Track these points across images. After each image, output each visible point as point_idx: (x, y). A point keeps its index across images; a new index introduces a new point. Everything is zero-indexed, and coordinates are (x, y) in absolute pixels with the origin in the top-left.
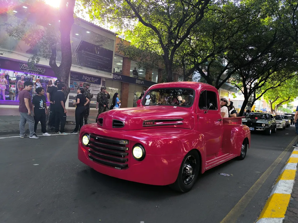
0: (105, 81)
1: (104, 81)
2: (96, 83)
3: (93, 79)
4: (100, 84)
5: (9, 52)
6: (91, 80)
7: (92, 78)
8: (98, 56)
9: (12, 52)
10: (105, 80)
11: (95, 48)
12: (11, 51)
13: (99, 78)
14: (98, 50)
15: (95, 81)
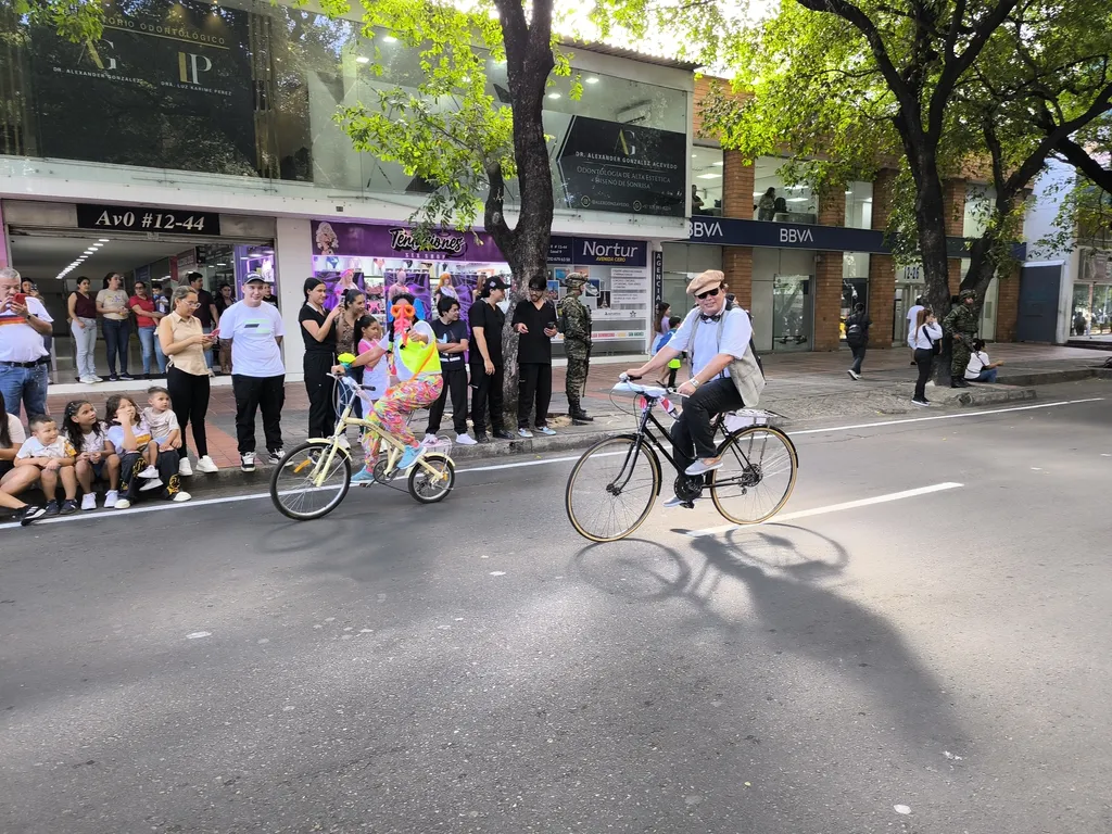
0: (661, 253)
1: (657, 253)
2: (629, 263)
3: (619, 251)
4: (643, 264)
5: (357, 198)
8: (632, 161)
9: (367, 198)
10: (660, 249)
11: (621, 133)
12: (366, 194)
13: (641, 244)
14: (631, 141)
15: (628, 255)
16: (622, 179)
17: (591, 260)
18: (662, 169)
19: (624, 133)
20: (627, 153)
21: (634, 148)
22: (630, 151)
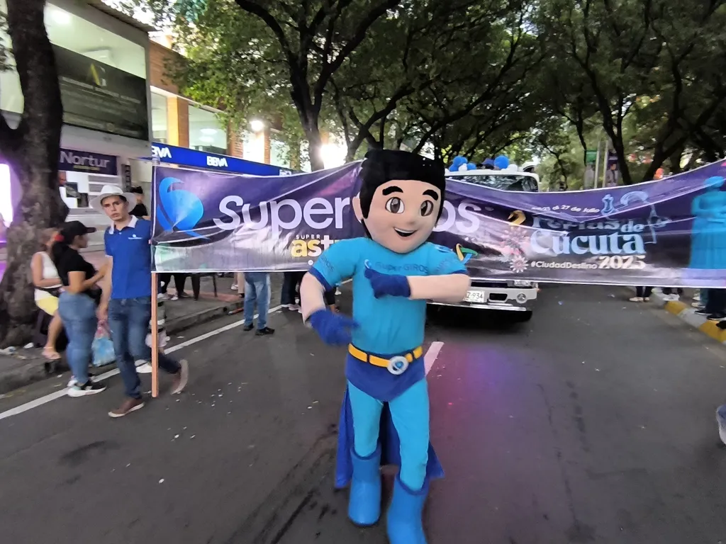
0: (129, 166)
1: (126, 166)
2: (102, 171)
3: (93, 162)
4: (115, 173)
6: (87, 163)
7: (91, 159)
8: (104, 91)
10: (128, 164)
11: (93, 67)
13: (113, 159)
14: (102, 76)
15: (101, 165)
16: (97, 104)
17: (71, 167)
18: (128, 101)
19: (96, 68)
20: (98, 83)
21: (104, 81)
22: (101, 83)
